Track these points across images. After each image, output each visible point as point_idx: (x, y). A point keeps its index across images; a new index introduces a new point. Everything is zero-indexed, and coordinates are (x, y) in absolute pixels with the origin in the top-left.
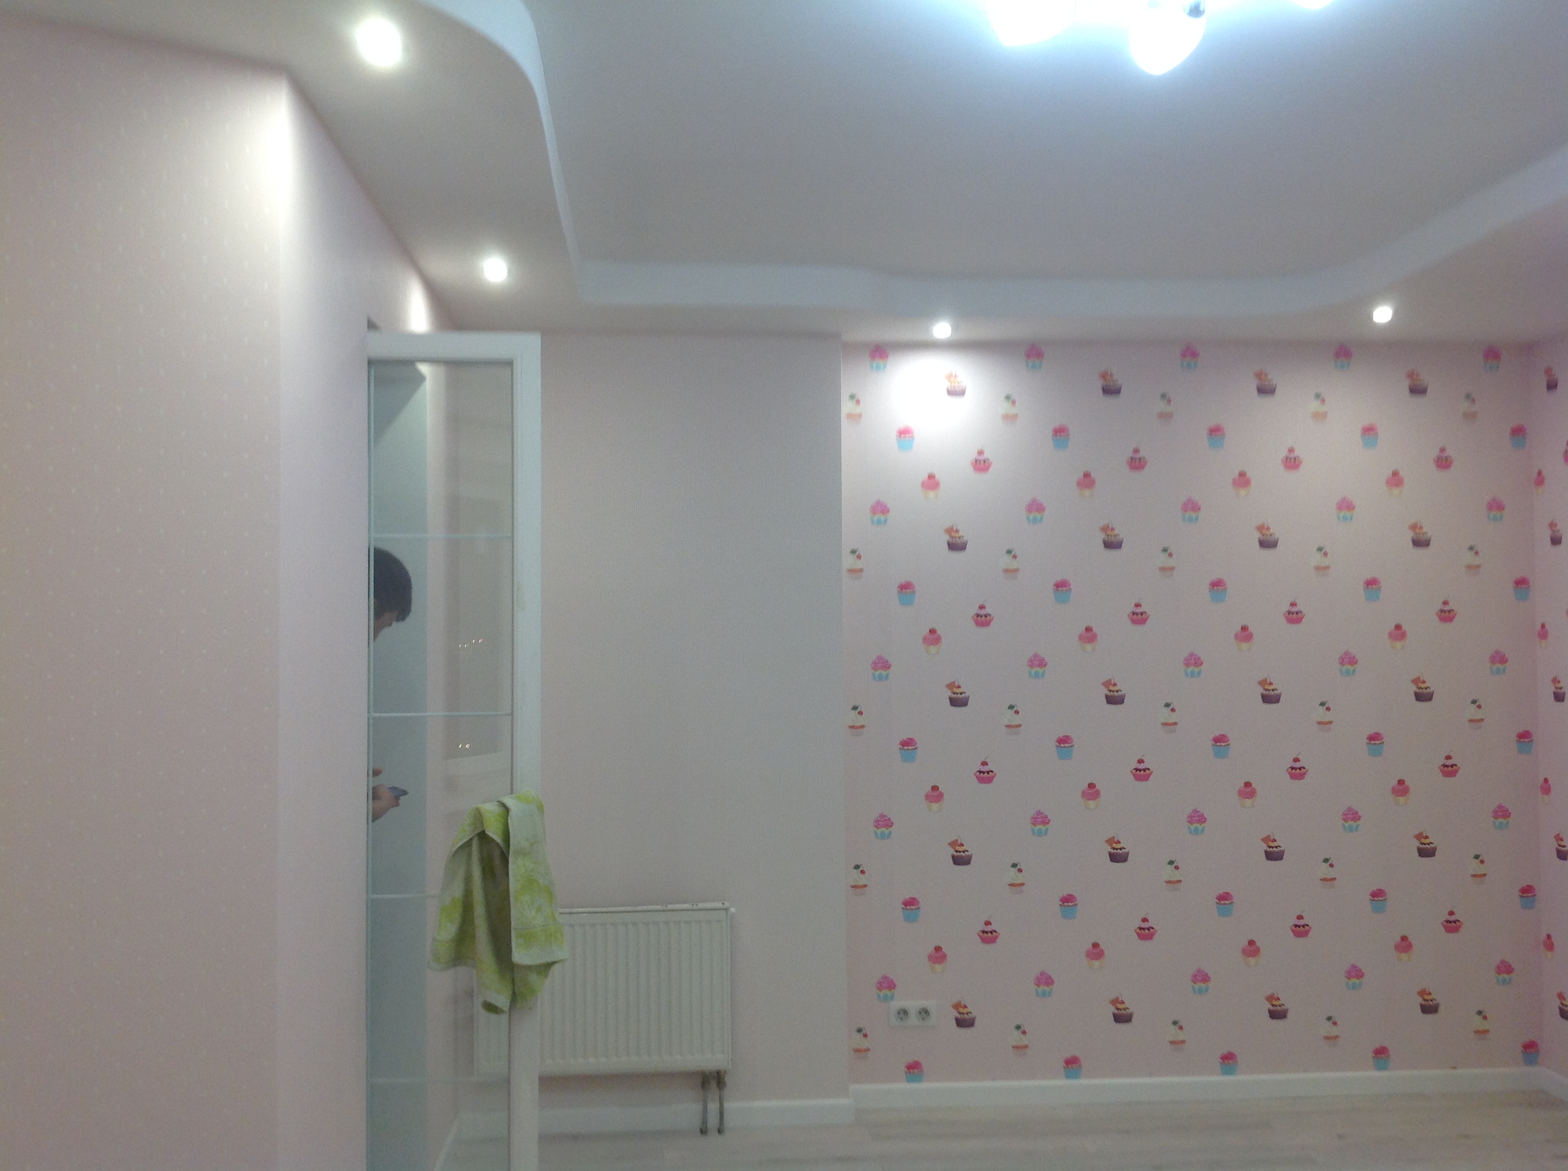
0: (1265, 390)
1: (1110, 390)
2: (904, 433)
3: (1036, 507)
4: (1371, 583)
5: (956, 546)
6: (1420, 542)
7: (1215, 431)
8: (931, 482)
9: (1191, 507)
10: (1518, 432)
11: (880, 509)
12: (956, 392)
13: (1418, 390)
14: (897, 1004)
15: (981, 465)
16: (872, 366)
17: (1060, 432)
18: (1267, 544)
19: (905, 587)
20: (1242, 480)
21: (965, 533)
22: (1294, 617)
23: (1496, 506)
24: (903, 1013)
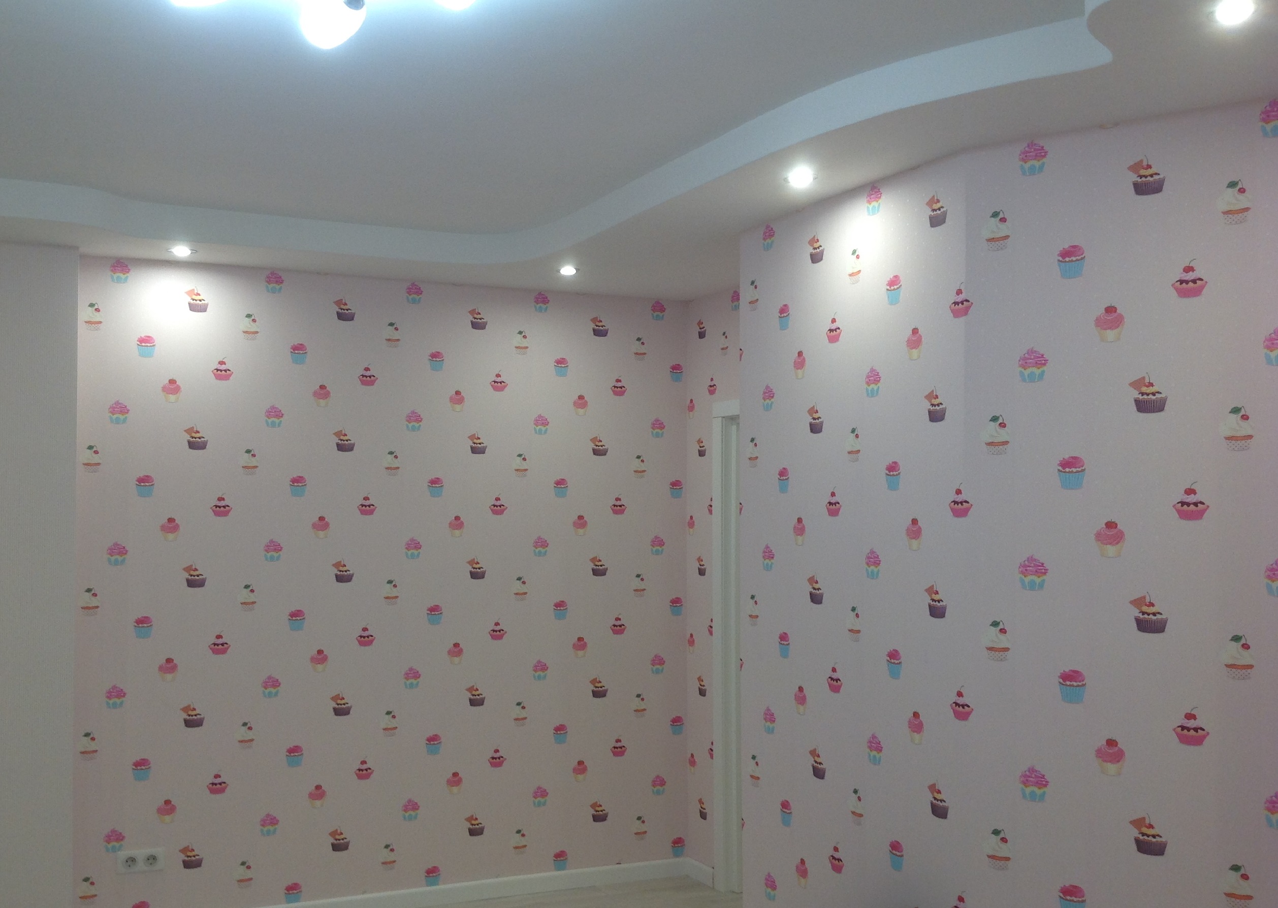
0: (478, 325)
1: (344, 316)
2: (145, 341)
3: (275, 413)
4: (560, 483)
5: (197, 444)
6: (599, 452)
7: (435, 356)
8: (172, 387)
9: (415, 418)
10: (676, 368)
11: (119, 409)
12: (197, 307)
13: (599, 333)
14: (123, 854)
15: (222, 373)
16: (112, 277)
17: (298, 348)
18: (477, 450)
19: (144, 480)
20: (458, 397)
21: (206, 433)
22: (498, 509)
23: (658, 425)
24: (131, 860)
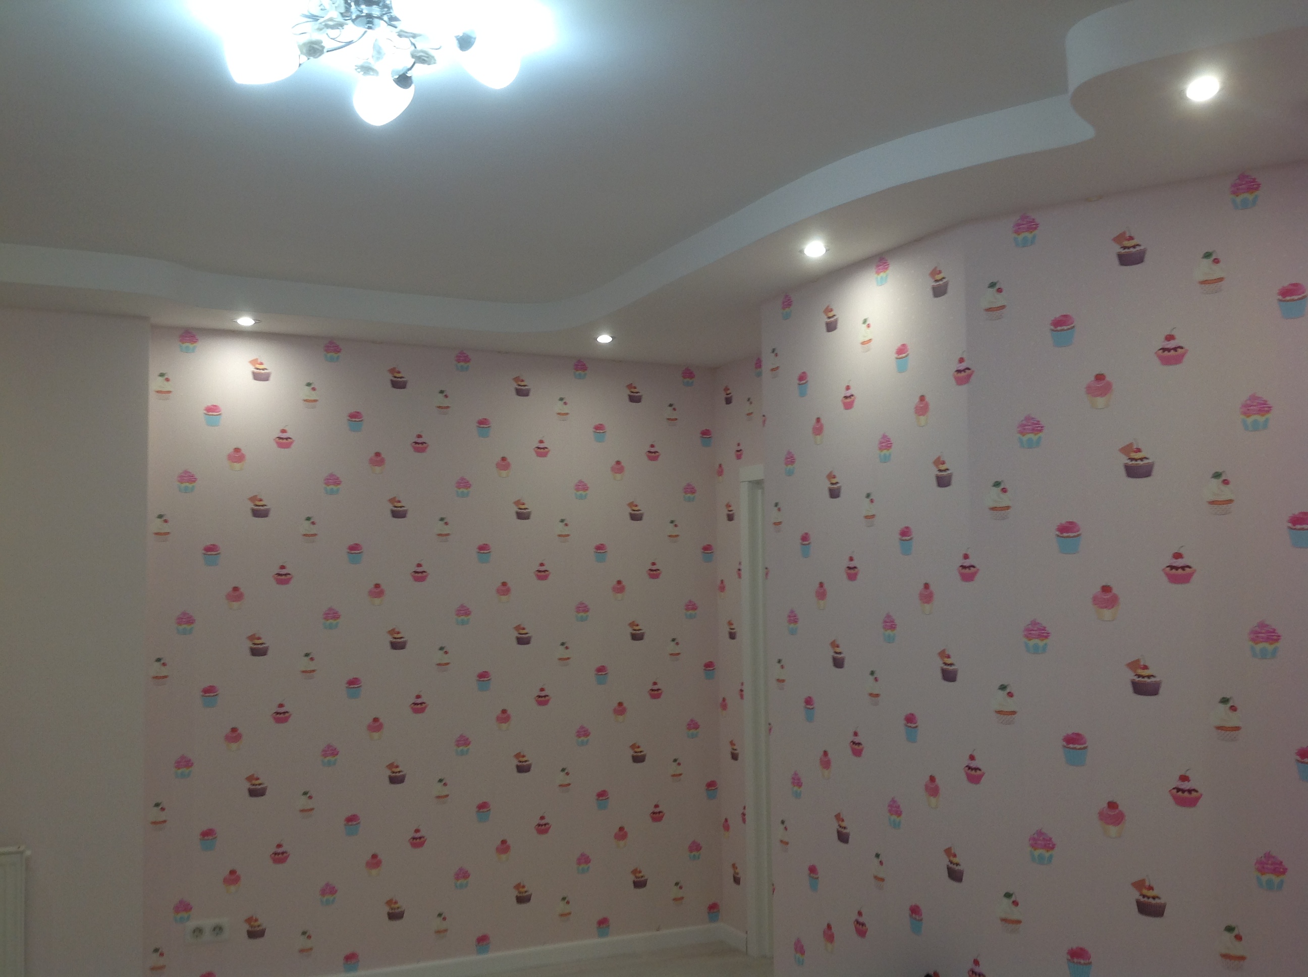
0: (522, 392)
1: (398, 384)
2: (212, 410)
3: (333, 480)
4: (600, 548)
5: (260, 513)
6: (636, 517)
7: (483, 422)
8: (237, 455)
9: (463, 484)
10: (706, 433)
11: (188, 478)
12: (260, 376)
13: (635, 399)
14: (192, 924)
15: (284, 441)
16: (181, 347)
17: (355, 416)
18: (522, 515)
19: (211, 549)
20: (504, 464)
21: (268, 501)
22: (542, 574)
23: (690, 489)
24: (198, 931)
